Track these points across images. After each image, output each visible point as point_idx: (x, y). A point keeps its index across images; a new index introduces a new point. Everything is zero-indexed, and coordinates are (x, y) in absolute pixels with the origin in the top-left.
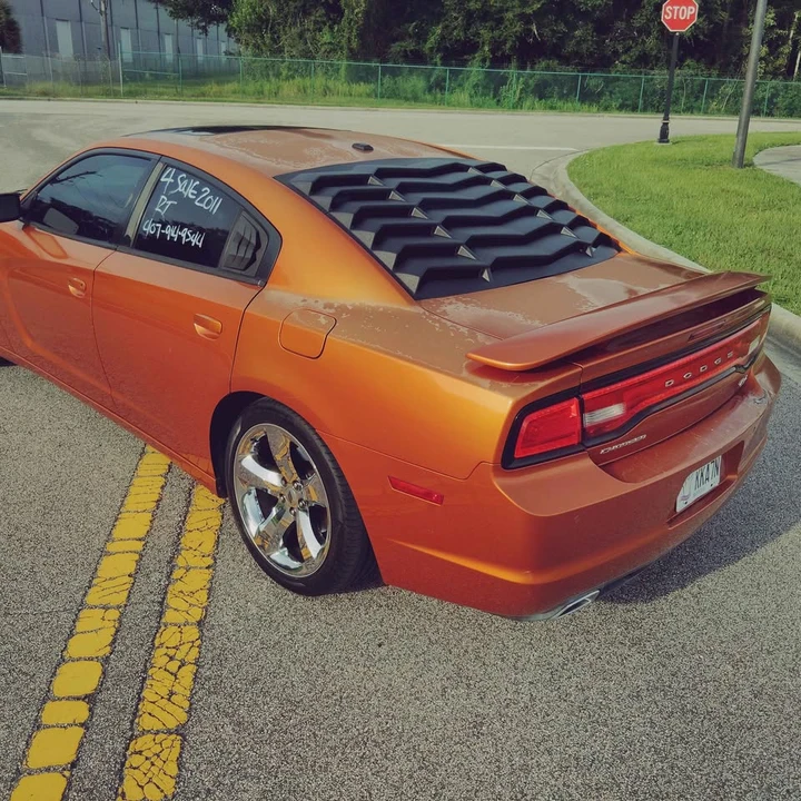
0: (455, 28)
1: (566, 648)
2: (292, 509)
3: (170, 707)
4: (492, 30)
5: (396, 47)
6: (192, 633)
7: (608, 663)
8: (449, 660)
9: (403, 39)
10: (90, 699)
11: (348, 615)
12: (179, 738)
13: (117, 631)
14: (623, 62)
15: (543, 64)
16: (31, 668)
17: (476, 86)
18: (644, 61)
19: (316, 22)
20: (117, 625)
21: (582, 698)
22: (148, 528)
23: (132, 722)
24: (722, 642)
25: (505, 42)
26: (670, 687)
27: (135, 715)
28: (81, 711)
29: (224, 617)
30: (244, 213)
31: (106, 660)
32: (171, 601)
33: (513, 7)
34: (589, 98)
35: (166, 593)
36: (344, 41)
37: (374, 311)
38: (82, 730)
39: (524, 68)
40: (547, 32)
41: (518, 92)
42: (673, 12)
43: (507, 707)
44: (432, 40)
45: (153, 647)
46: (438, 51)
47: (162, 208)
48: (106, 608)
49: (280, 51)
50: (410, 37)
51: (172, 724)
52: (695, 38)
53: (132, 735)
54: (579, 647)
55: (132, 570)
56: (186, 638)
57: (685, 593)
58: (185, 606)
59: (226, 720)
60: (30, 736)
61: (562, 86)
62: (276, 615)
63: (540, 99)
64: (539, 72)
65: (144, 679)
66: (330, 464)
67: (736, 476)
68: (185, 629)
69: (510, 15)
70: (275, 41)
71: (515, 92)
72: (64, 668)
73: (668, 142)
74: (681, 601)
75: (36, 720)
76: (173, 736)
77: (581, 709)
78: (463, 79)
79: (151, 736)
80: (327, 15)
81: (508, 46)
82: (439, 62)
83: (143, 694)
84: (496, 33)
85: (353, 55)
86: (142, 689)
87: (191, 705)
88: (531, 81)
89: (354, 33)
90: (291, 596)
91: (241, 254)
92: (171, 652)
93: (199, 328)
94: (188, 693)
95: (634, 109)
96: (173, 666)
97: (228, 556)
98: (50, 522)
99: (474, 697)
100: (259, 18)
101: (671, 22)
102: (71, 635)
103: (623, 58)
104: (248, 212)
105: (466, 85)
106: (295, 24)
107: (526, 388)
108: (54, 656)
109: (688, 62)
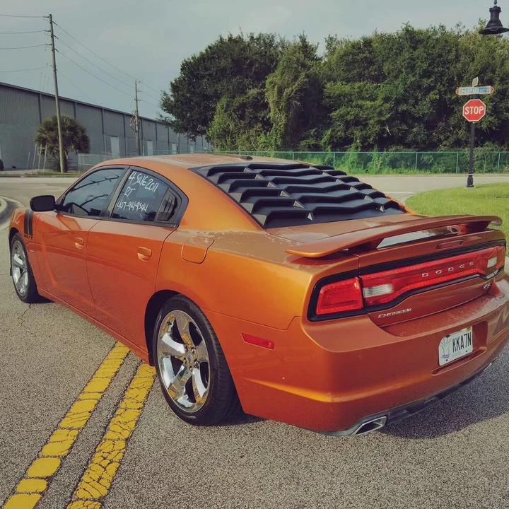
0: (339, 131)
1: (369, 463)
2: (191, 367)
3: (97, 486)
4: (361, 130)
5: (303, 143)
6: (122, 445)
7: (399, 474)
8: (286, 468)
9: (308, 138)
10: (49, 479)
11: (224, 439)
12: (100, 504)
13: (75, 442)
14: (445, 145)
15: (394, 148)
16: (18, 460)
17: (353, 162)
18: (458, 144)
19: (257, 131)
20: (75, 439)
21: (377, 494)
22: (107, 386)
23: (72, 493)
24: (482, 464)
25: (369, 137)
26: (441, 490)
27: (75, 489)
28: (42, 485)
29: (143, 438)
30: (170, 189)
31: (65, 457)
32: (111, 427)
33: (374, 117)
34: (424, 167)
35: (109, 422)
36: (273, 141)
37: (237, 234)
38: (40, 496)
39: (382, 150)
40: (395, 130)
41: (379, 165)
42: (470, 110)
43: (323, 496)
44: (325, 138)
45: (95, 452)
46: (329, 144)
47: (127, 194)
48: (70, 429)
49: (236, 148)
50: (312, 137)
51: (97, 495)
52: (490, 128)
53: (70, 501)
54: (379, 464)
55: (91, 409)
56: (117, 447)
57: (459, 434)
58: (119, 430)
59: (132, 495)
60: (7, 498)
61: (406, 160)
62: (177, 437)
63: (393, 168)
64: (392, 152)
65: (85, 470)
66: (210, 331)
67: (485, 348)
68: (117, 443)
69: (372, 122)
70: (233, 143)
71: (377, 165)
72: (38, 461)
73: (473, 186)
74: (456, 439)
75: (13, 489)
76: (96, 503)
77: (375, 500)
78: (344, 159)
79: (81, 502)
80: (263, 127)
81: (371, 139)
82: (330, 150)
83: (83, 478)
84: (364, 132)
85: (278, 148)
86: (83, 475)
87: (111, 485)
88: (386, 159)
89: (279, 136)
90: (188, 426)
91: (166, 211)
92: (105, 455)
93: (140, 255)
94: (111, 479)
95: (454, 171)
96: (105, 463)
97: (153, 403)
98: (49, 382)
99: (301, 490)
100: (224, 131)
101: (469, 116)
102: (46, 443)
103: (445, 143)
104: (172, 189)
105: (347, 162)
106: (244, 133)
107: (321, 268)
108: (33, 454)
109: (487, 143)
